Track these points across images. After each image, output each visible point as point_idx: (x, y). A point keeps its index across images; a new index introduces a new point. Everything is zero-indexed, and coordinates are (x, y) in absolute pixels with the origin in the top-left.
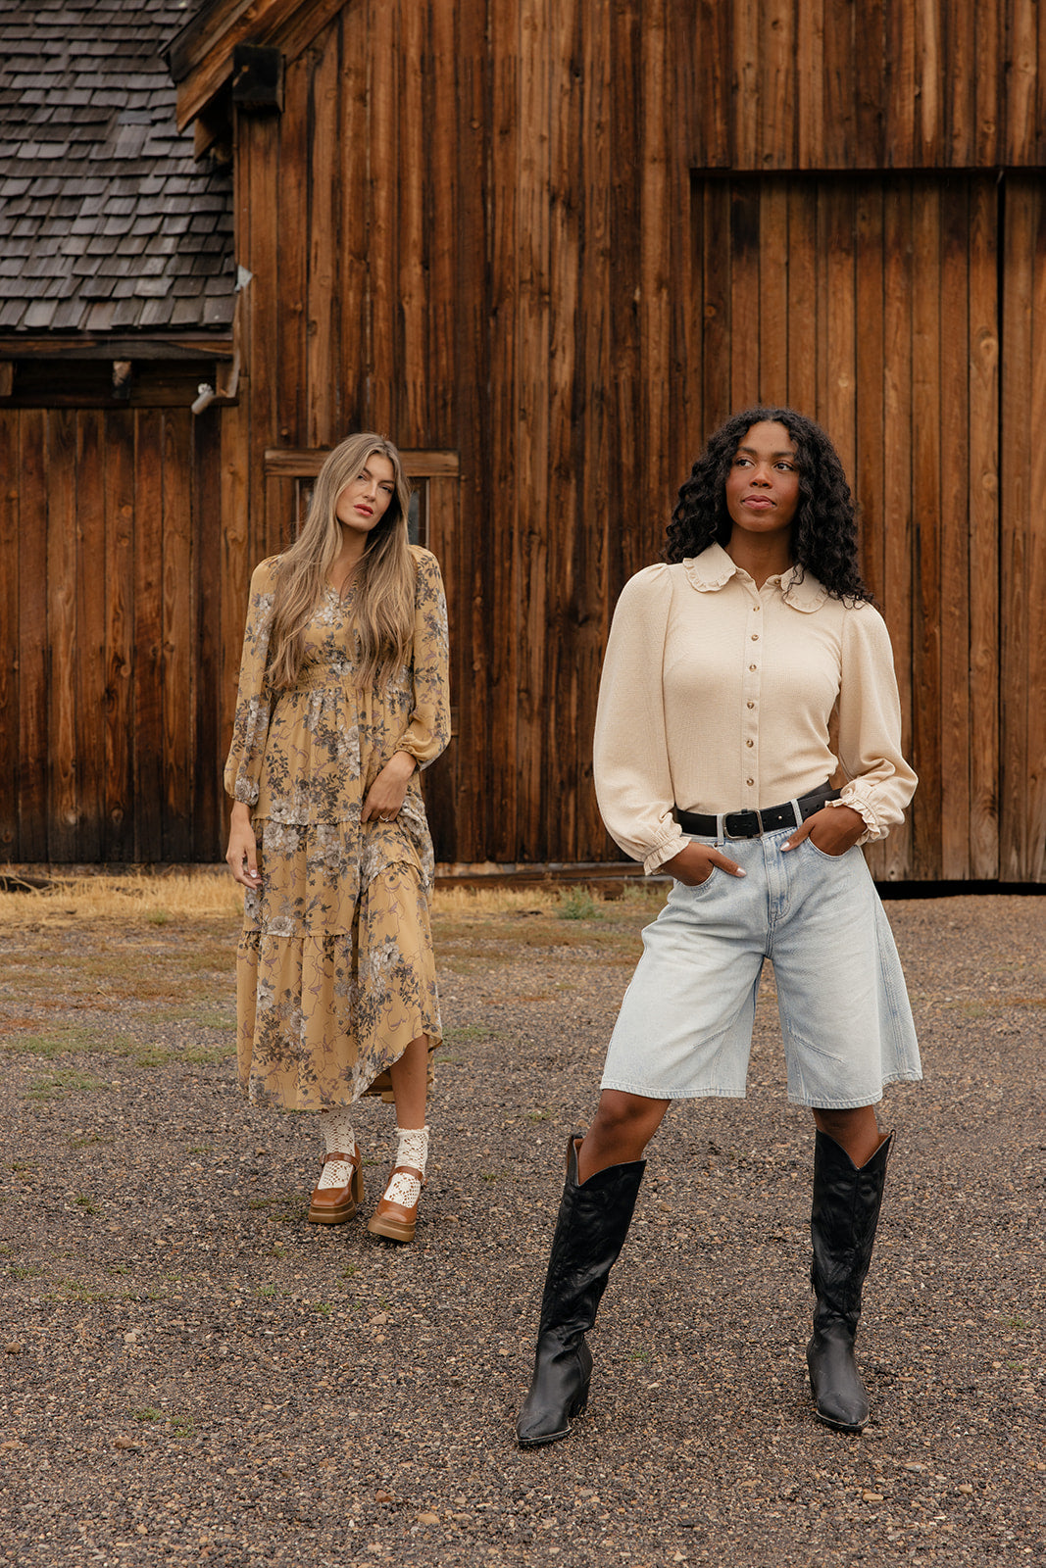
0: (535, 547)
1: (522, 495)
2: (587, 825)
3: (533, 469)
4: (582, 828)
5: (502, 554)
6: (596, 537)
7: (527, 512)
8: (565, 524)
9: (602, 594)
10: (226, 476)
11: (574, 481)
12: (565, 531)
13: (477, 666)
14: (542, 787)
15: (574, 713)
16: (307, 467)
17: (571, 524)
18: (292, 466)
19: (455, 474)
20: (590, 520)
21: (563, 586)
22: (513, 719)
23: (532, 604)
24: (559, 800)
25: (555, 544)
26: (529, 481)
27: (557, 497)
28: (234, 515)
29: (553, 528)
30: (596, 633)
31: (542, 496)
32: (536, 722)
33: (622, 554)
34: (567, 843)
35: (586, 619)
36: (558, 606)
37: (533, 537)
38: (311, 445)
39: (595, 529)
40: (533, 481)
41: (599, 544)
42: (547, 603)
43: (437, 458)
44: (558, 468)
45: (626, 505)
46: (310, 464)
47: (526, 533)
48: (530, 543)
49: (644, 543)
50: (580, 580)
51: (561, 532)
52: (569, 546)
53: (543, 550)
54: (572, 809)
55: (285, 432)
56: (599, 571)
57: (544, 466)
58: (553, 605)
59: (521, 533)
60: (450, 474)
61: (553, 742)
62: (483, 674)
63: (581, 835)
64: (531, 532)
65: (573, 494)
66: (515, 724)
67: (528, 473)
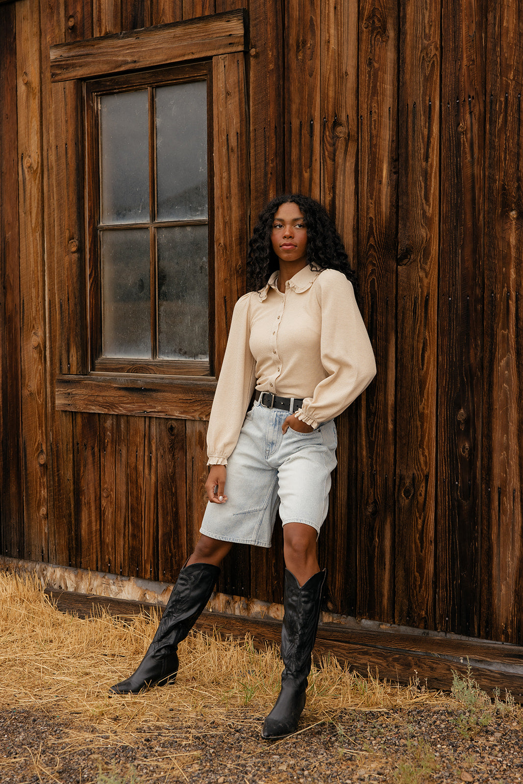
0: (341, 145)
1: (324, 65)
2: (408, 572)
3: (338, 24)
4: (400, 573)
5: (300, 159)
6: (422, 120)
7: (331, 94)
8: (380, 105)
9: (430, 211)
10: (22, 89)
11: (391, 34)
12: (380, 116)
14: (349, 506)
15: (391, 399)
16: (86, 64)
17: (388, 102)
18: (74, 66)
19: (241, 48)
20: (415, 94)
21: (378, 203)
24: (371, 529)
25: (366, 137)
26: (333, 45)
27: (370, 64)
28: (29, 135)
29: (364, 113)
30: (422, 274)
31: (349, 65)
33: (458, 144)
34: (382, 595)
35: (408, 252)
36: (371, 233)
37: (339, 129)
38: (97, 34)
39: (420, 108)
40: (339, 44)
41: (426, 132)
43: (219, 26)
44: (371, 17)
45: (465, 62)
46: (90, 59)
47: (330, 125)
48: (335, 138)
49: (493, 123)
50: (399, 189)
51: (375, 117)
52: (386, 135)
53: (352, 149)
54: (388, 543)
55: (71, 24)
56: (426, 175)
57: (353, 18)
58: (364, 234)
59: (324, 125)
60: (234, 49)
63: (400, 587)
64: (336, 124)
65: (390, 55)
67: (332, 31)
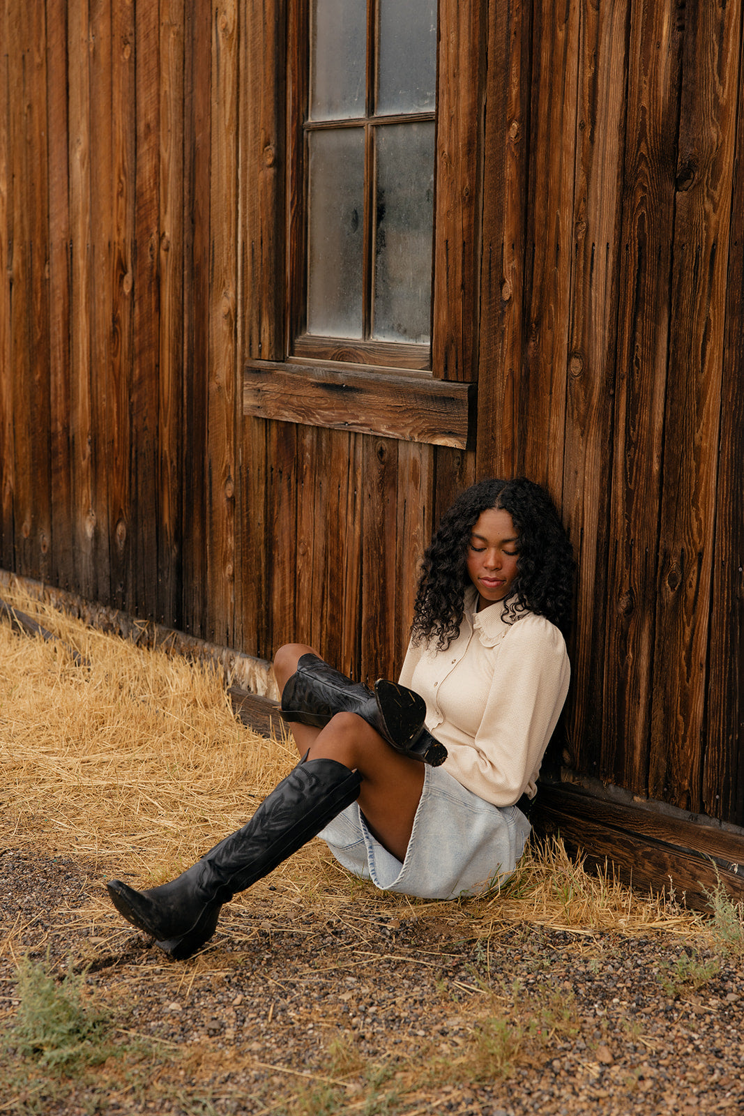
4: (658, 714)
5: (553, 7)
9: (724, 95)
13: (508, 291)
22: (556, 423)
23: (599, 134)
30: (708, 206)
32: (595, 435)
35: (691, 167)
42: (624, 129)
54: (644, 663)
61: (619, 488)
62: (516, 308)
66: (560, 433)
